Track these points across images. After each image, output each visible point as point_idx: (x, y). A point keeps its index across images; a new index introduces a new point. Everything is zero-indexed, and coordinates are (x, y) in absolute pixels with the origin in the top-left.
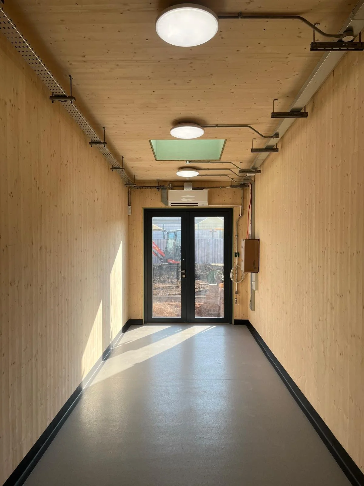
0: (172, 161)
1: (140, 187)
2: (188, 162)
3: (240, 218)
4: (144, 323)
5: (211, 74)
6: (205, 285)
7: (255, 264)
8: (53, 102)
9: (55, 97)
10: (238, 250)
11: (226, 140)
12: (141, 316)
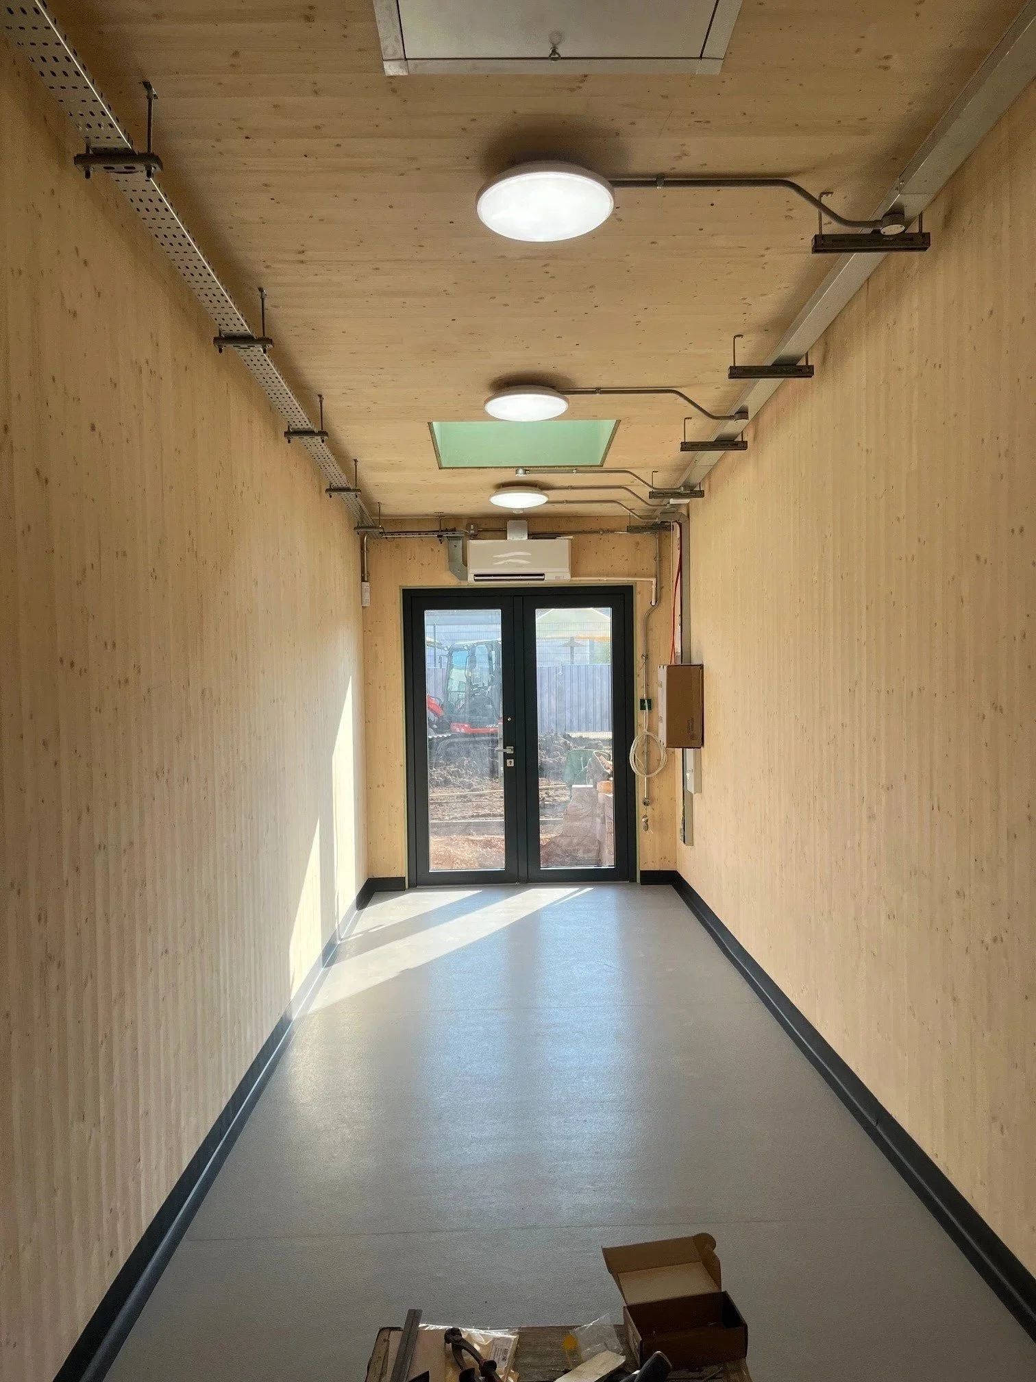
0: (481, 470)
1: (392, 533)
2: (521, 471)
3: (652, 609)
4: (409, 887)
5: (592, 287)
6: (557, 789)
7: (692, 726)
8: (221, 351)
9: (225, 339)
10: (647, 692)
11: (618, 422)
12: (400, 869)
